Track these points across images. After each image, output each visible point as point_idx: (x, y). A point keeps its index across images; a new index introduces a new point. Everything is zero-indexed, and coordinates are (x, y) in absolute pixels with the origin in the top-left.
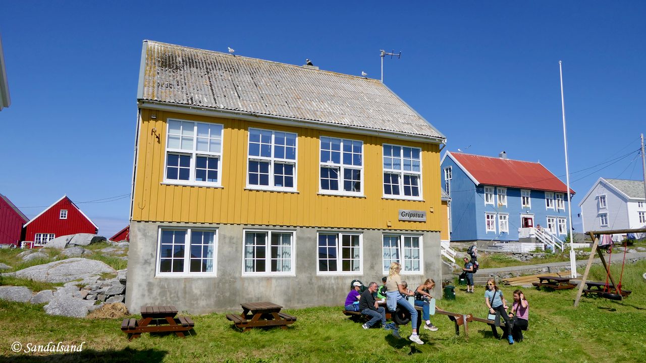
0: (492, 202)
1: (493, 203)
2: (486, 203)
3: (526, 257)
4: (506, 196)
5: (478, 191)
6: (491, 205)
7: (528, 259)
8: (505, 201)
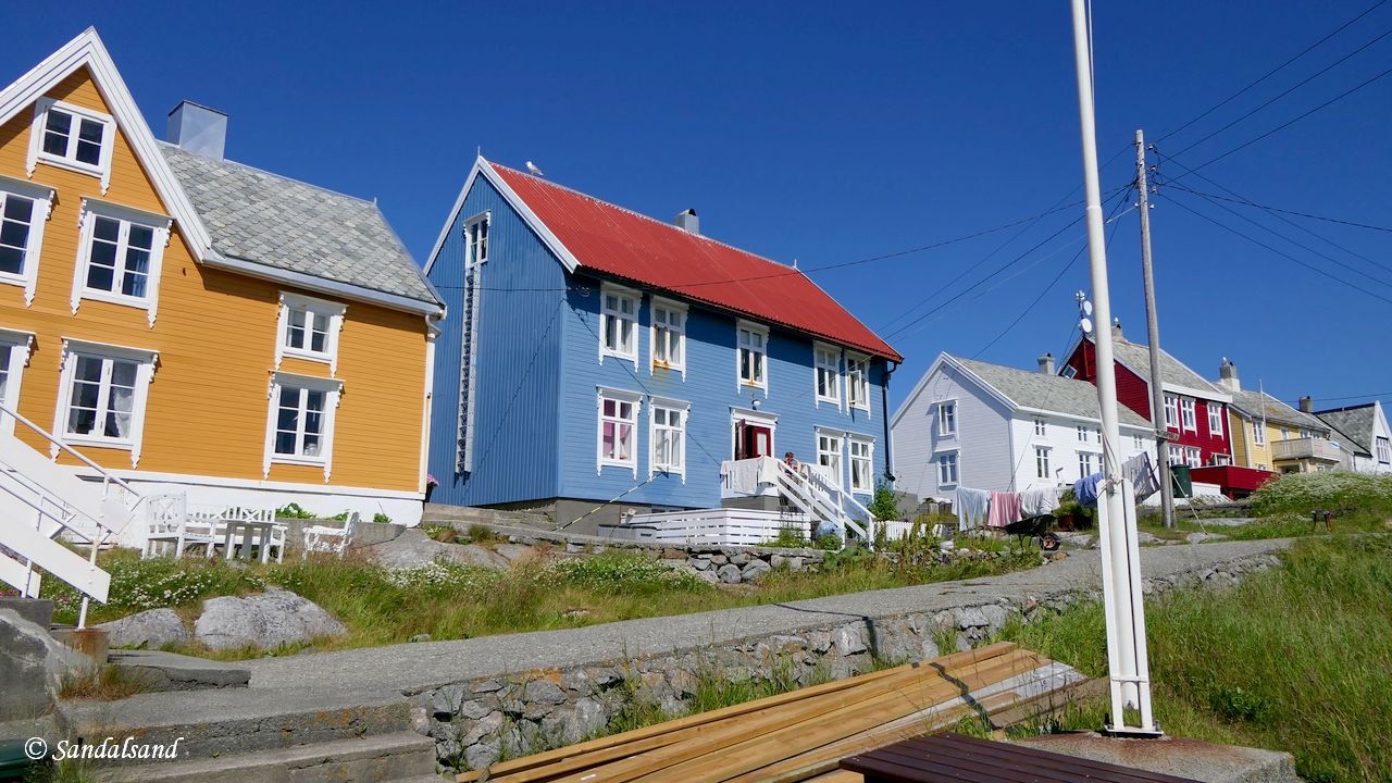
0: (628, 351)
1: (633, 355)
2: (604, 350)
3: (741, 566)
4: (683, 339)
5: (575, 301)
6: (624, 364)
7: (748, 574)
8: (680, 356)
